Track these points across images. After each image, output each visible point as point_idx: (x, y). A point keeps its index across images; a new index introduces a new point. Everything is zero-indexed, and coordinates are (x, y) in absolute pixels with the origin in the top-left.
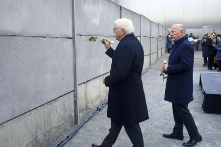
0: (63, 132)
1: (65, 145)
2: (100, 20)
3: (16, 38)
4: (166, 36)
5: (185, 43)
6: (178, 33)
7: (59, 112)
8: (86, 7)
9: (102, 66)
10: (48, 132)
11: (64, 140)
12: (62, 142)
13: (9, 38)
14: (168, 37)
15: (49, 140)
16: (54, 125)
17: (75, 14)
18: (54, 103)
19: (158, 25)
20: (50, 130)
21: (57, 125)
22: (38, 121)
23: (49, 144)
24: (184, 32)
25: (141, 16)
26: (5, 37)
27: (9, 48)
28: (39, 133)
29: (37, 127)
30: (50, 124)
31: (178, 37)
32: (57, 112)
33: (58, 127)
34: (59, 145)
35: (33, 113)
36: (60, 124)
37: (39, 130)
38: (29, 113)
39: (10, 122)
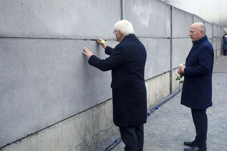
0: (111, 136)
1: (113, 150)
2: (150, 21)
3: (67, 41)
4: (222, 37)
5: (205, 44)
6: (198, 34)
7: (107, 115)
8: (135, 8)
9: (151, 69)
10: (97, 135)
11: (112, 144)
12: (110, 146)
13: (61, 41)
14: (224, 37)
15: (97, 143)
16: (102, 128)
17: (124, 15)
18: (103, 106)
19: (212, 24)
20: (99, 133)
21: (105, 129)
22: (87, 124)
23: (97, 147)
24: (204, 32)
25: (193, 15)
26: (57, 41)
27: (60, 51)
28: (88, 136)
29: (86, 130)
30: (98, 127)
31: (198, 38)
32: (105, 115)
33: (107, 130)
34: (107, 148)
35: (82, 115)
36: (109, 127)
37: (87, 132)
38: (78, 115)
39: (60, 123)
